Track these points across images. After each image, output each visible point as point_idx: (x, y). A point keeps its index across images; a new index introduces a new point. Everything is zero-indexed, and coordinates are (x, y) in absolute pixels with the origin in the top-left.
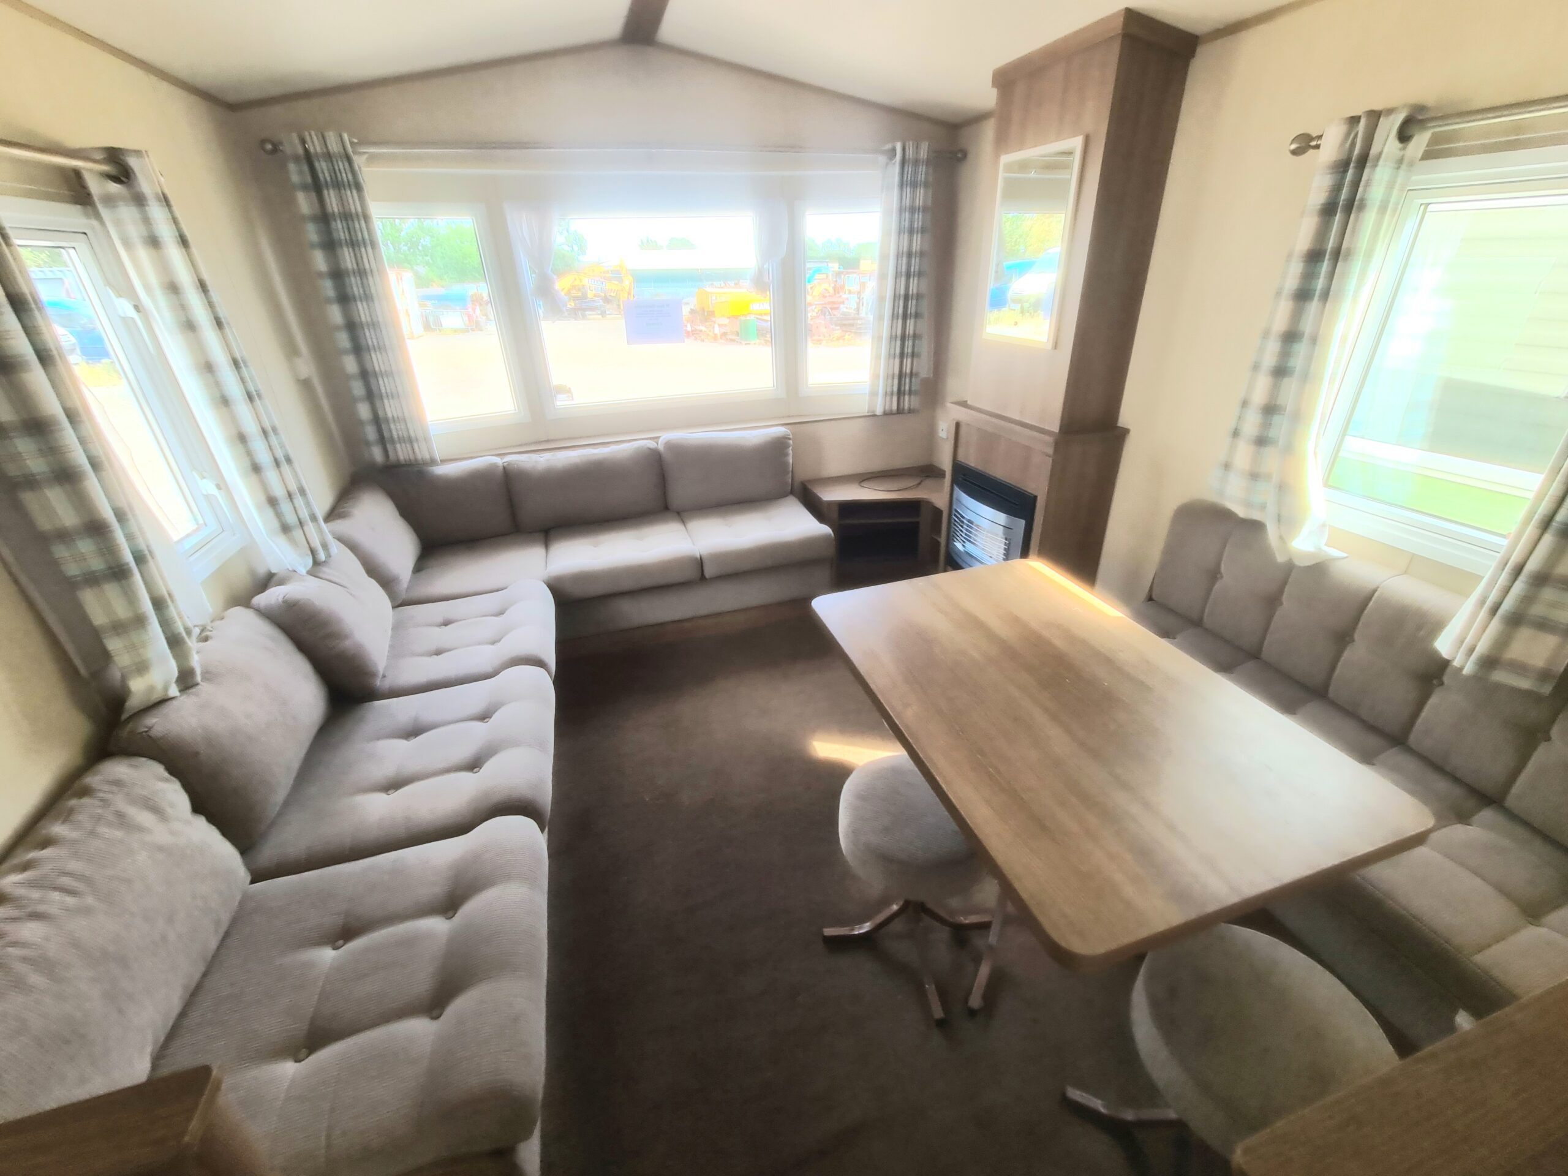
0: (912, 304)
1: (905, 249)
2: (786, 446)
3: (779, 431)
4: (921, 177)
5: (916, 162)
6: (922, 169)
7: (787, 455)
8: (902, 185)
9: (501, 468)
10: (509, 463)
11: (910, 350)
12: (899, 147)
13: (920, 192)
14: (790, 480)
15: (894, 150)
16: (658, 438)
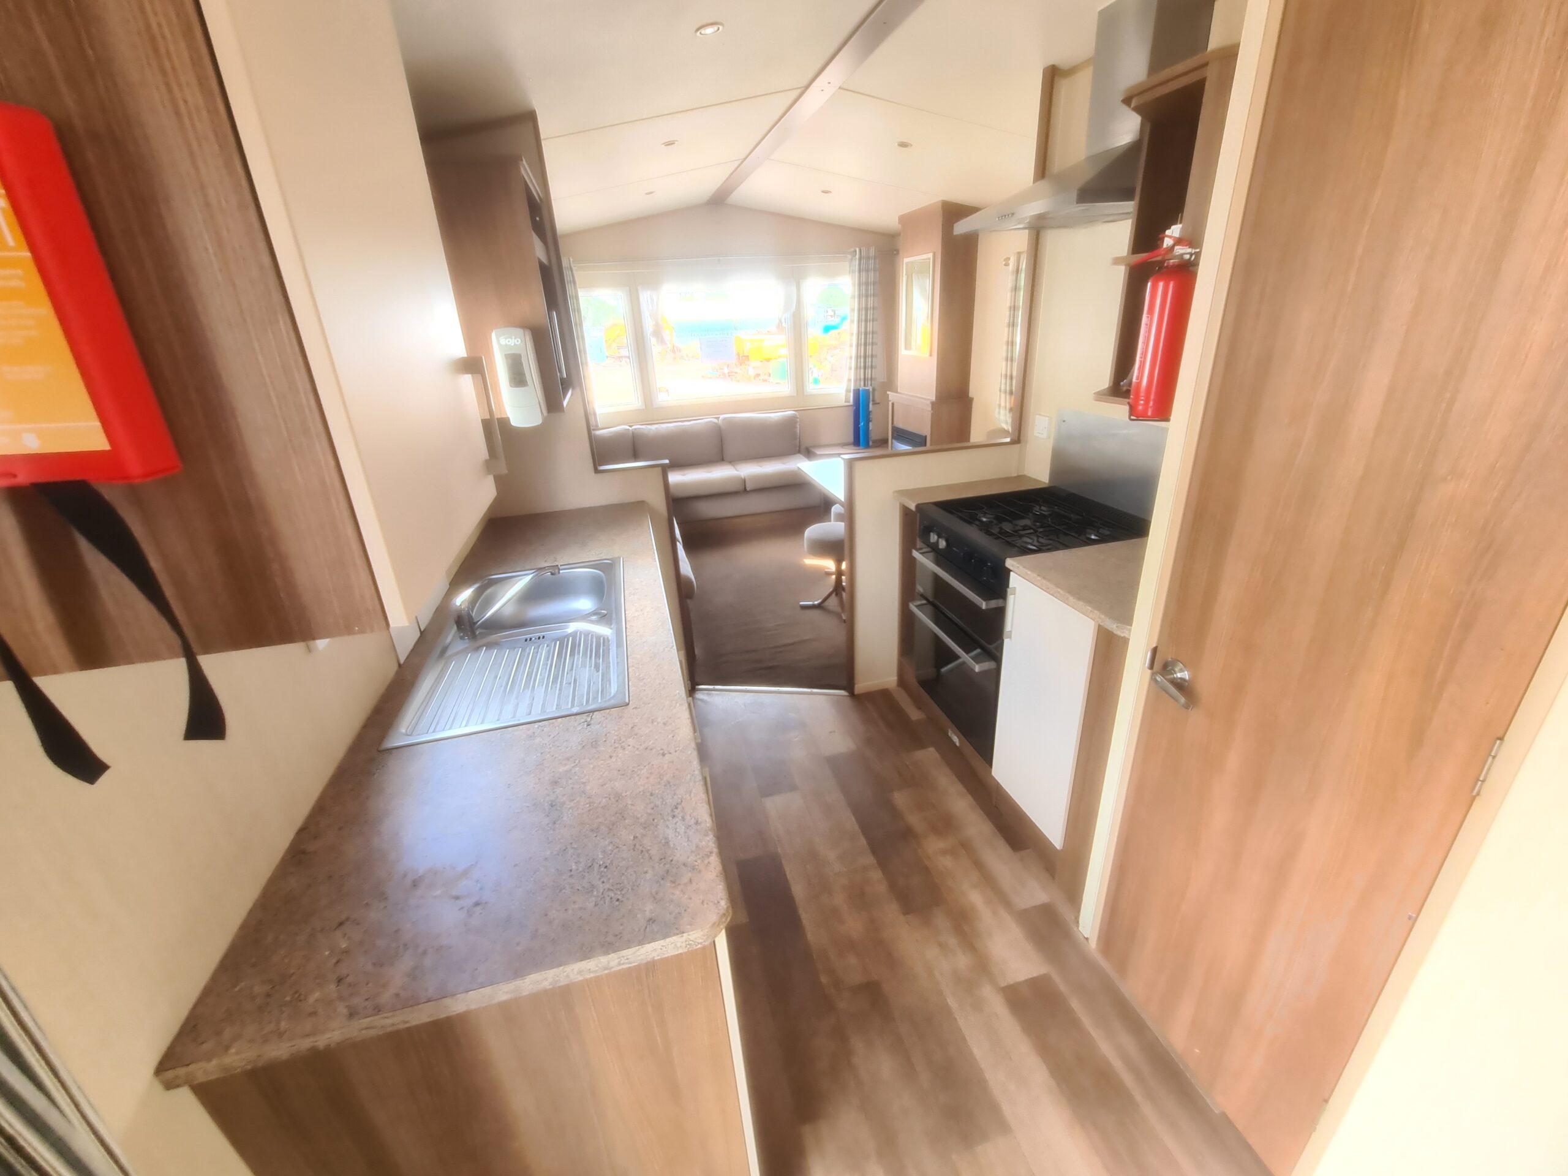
0: (870, 337)
1: (864, 306)
2: (796, 422)
3: (790, 413)
4: (872, 266)
5: (868, 258)
6: (872, 261)
7: (796, 427)
8: (860, 271)
9: (631, 432)
10: (635, 429)
11: (870, 364)
12: (858, 250)
13: (871, 274)
14: (798, 444)
15: (856, 251)
16: (719, 417)
